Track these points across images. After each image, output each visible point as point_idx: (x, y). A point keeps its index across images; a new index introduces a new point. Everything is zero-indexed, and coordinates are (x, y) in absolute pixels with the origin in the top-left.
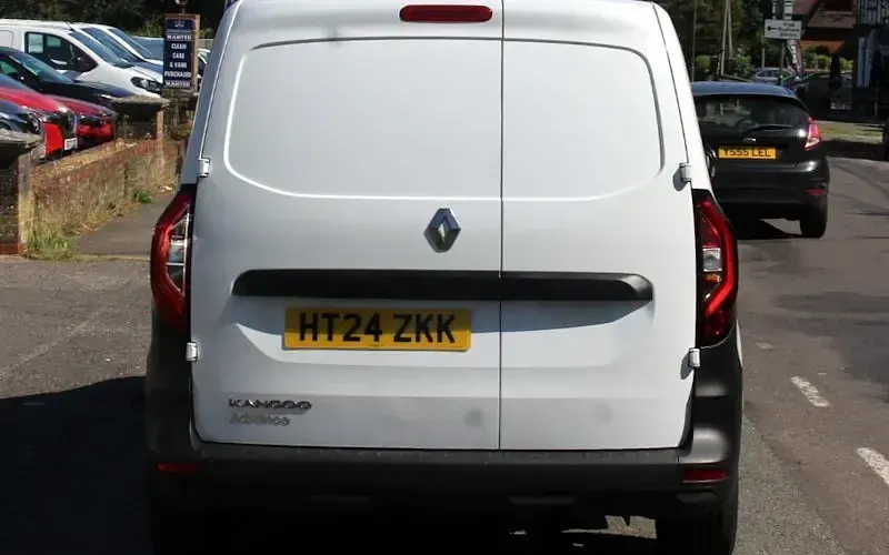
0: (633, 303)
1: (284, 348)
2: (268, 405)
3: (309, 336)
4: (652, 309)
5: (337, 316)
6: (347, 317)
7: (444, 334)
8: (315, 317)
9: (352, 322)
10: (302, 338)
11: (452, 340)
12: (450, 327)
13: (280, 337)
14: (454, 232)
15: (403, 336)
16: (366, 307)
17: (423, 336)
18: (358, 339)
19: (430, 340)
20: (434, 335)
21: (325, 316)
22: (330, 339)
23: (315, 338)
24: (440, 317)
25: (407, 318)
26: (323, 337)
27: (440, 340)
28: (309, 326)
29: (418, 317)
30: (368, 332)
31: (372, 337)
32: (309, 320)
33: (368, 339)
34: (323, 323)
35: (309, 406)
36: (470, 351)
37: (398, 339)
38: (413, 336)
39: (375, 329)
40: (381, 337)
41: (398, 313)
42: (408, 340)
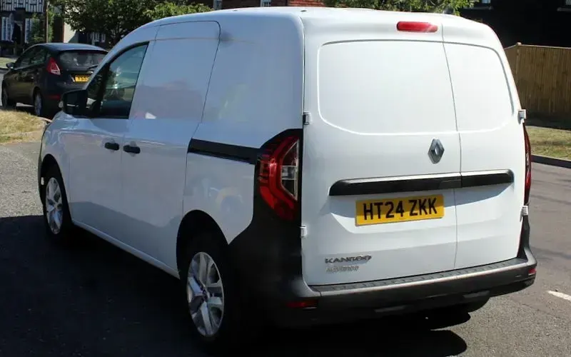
0: (505, 184)
1: (357, 225)
2: (348, 260)
3: (369, 217)
4: (513, 187)
5: (381, 204)
6: (387, 204)
7: (432, 209)
8: (371, 205)
9: (390, 206)
10: (366, 218)
11: (436, 212)
12: (435, 204)
13: (354, 219)
14: (441, 151)
15: (414, 212)
16: (395, 197)
17: (423, 211)
18: (393, 216)
19: (426, 213)
20: (428, 210)
21: (376, 204)
22: (379, 217)
23: (372, 218)
24: (429, 200)
25: (415, 202)
26: (376, 217)
27: (430, 213)
28: (368, 211)
29: (420, 201)
30: (397, 212)
31: (399, 214)
32: (368, 208)
33: (397, 216)
34: (375, 208)
35: (370, 257)
36: (444, 217)
37: (411, 214)
38: (418, 212)
39: (400, 210)
40: (404, 214)
41: (411, 199)
42: (416, 214)
